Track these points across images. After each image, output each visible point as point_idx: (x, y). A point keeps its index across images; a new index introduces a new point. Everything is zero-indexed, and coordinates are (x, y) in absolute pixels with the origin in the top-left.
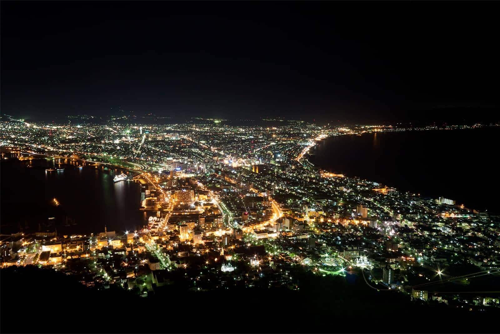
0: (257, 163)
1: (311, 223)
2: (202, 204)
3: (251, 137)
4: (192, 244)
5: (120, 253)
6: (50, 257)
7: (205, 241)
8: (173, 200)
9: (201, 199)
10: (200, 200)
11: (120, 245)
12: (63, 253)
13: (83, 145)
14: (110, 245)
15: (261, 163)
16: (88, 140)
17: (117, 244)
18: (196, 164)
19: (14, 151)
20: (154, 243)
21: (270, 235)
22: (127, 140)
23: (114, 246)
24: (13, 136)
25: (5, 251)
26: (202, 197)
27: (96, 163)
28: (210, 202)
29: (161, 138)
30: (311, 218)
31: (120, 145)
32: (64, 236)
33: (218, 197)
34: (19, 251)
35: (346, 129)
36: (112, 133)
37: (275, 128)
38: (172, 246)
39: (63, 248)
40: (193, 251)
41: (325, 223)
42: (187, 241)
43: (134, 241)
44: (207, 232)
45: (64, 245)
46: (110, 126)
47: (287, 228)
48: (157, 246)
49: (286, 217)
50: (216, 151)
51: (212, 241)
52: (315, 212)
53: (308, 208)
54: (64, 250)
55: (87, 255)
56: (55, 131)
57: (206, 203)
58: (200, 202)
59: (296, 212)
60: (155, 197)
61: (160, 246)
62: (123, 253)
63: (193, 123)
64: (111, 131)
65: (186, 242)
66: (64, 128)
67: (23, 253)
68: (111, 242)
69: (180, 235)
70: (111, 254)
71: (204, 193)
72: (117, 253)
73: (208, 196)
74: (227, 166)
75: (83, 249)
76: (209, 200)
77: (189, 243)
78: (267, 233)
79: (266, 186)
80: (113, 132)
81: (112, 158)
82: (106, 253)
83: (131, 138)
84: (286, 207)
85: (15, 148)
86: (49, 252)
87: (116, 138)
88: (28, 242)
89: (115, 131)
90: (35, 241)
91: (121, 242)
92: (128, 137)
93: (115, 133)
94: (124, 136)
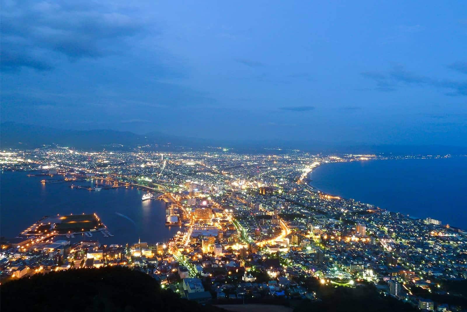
0: (263, 185)
1: (317, 239)
2: (219, 221)
3: (255, 163)
4: (213, 256)
5: (153, 262)
6: (94, 263)
7: (225, 254)
8: (194, 217)
9: (218, 216)
10: (216, 217)
11: (151, 255)
12: (104, 260)
13: (115, 169)
14: (143, 255)
15: (266, 186)
16: (120, 165)
17: (149, 254)
18: (210, 186)
19: (61, 173)
20: (181, 255)
21: (281, 250)
22: (151, 165)
23: (146, 256)
24: (59, 161)
25: (58, 257)
26: (218, 214)
27: (127, 184)
28: (226, 219)
29: (179, 163)
30: (316, 235)
31: (145, 168)
32: (104, 246)
33: (232, 215)
34: (68, 258)
35: (336, 158)
37: (276, 156)
38: (197, 257)
39: (104, 256)
40: (215, 263)
41: (329, 239)
42: (209, 253)
43: (164, 252)
44: (225, 246)
45: (105, 254)
46: (136, 152)
47: (296, 244)
48: (183, 257)
49: (293, 233)
50: (226, 175)
51: (231, 254)
52: (319, 229)
53: (313, 226)
54: (105, 258)
55: (125, 263)
56: (92, 157)
57: (221, 220)
58: (216, 219)
59: (302, 230)
60: (178, 214)
61: (186, 256)
62: (155, 262)
63: (205, 151)
64: (138, 157)
65: (208, 255)
66: (99, 155)
67: (71, 259)
68: (144, 252)
69: (202, 247)
70: (145, 262)
71: (221, 211)
72: (150, 262)
73: (223, 214)
74: (237, 188)
75: (120, 258)
76: (225, 217)
77: (211, 255)
78: (278, 247)
79: (273, 206)
80: (139, 158)
81: (139, 179)
82: (141, 262)
83: (155, 163)
84: (292, 225)
85: (61, 170)
86: (93, 259)
87: (142, 163)
88: (75, 250)
89: (141, 157)
90: (81, 249)
91: (152, 252)
92: (152, 162)
93: (141, 159)
94: (149, 161)
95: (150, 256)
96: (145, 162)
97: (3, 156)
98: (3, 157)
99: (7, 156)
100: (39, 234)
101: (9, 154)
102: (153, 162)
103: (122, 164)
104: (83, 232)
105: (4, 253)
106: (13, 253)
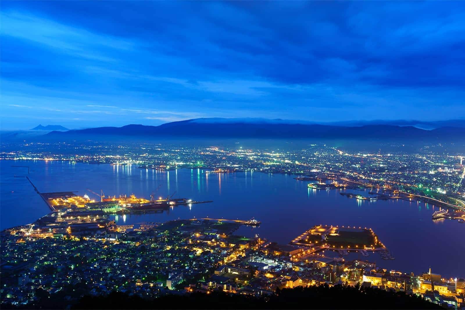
5: (450, 303)
11: (447, 292)
12: (384, 287)
13: (395, 175)
14: (435, 290)
16: (400, 170)
19: (330, 177)
22: (444, 171)
23: (440, 292)
24: (328, 163)
25: (331, 274)
27: (411, 195)
31: (436, 175)
32: (384, 270)
34: (342, 276)
36: (426, 163)
39: (383, 282)
45: (385, 280)
46: (422, 154)
56: (365, 159)
62: (454, 303)
64: (425, 161)
66: (374, 157)
67: (345, 278)
68: (436, 287)
70: (439, 300)
72: (446, 301)
75: (404, 288)
80: (427, 161)
81: (428, 190)
82: (433, 299)
83: (450, 169)
85: (330, 174)
86: (370, 283)
87: (431, 169)
88: (348, 268)
89: (429, 161)
90: (355, 269)
91: (448, 289)
92: (445, 168)
93: (429, 163)
94: (440, 166)
95: (446, 294)
96: (437, 167)
97: (272, 156)
98: (272, 158)
99: (275, 157)
100: (310, 245)
101: (277, 155)
102: (447, 168)
103: (403, 169)
104: (358, 250)
105: (277, 260)
106: (285, 261)
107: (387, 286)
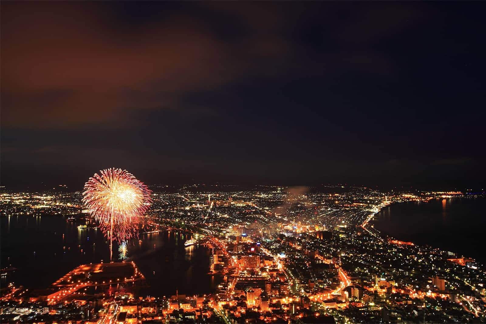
0: (321, 229)
1: (382, 292)
2: (267, 270)
3: (314, 203)
4: (259, 311)
5: (190, 317)
6: (127, 318)
7: (272, 308)
8: (240, 265)
9: (267, 264)
10: (265, 266)
11: (190, 308)
12: (138, 314)
13: (158, 212)
14: (181, 308)
15: (325, 230)
16: (163, 207)
17: (187, 307)
18: (261, 230)
20: (222, 309)
21: (339, 305)
22: (197, 207)
23: (184, 310)
26: (267, 262)
27: (169, 228)
28: (276, 268)
29: (227, 205)
30: (382, 288)
31: (190, 211)
33: (284, 263)
34: (100, 311)
35: (411, 196)
36: (184, 200)
37: (338, 195)
38: (240, 312)
39: (138, 309)
40: (260, 319)
41: (398, 294)
42: (254, 307)
43: (203, 305)
44: (274, 299)
45: (140, 307)
46: (182, 193)
47: (356, 298)
48: (224, 311)
49: (355, 286)
50: (279, 217)
51: (279, 309)
52: (386, 281)
53: (378, 277)
54: (140, 312)
55: (160, 318)
57: (271, 269)
58: (265, 267)
59: (364, 281)
60: (222, 262)
61: (227, 311)
62: (193, 317)
63: (257, 191)
65: (253, 309)
67: (103, 313)
68: (182, 306)
69: (247, 301)
70: (182, 317)
71: (270, 259)
72: (187, 317)
73: (273, 262)
74: (291, 232)
75: (156, 311)
76: (275, 265)
77: (256, 310)
78: (335, 302)
79: (331, 253)
81: (183, 223)
82: (177, 317)
83: (201, 205)
84: (353, 276)
86: (126, 313)
87: (187, 205)
88: (108, 302)
89: (186, 199)
90: (114, 301)
91: (191, 306)
92: (197, 204)
93: (186, 200)
94: (194, 203)
95: (189, 310)
96: (191, 204)
97: (43, 200)
98: (42, 201)
99: (46, 200)
100: (72, 285)
101: (49, 197)
102: (199, 204)
103: (165, 207)
104: (119, 283)
105: (32, 307)
106: (41, 307)
107: (141, 313)
